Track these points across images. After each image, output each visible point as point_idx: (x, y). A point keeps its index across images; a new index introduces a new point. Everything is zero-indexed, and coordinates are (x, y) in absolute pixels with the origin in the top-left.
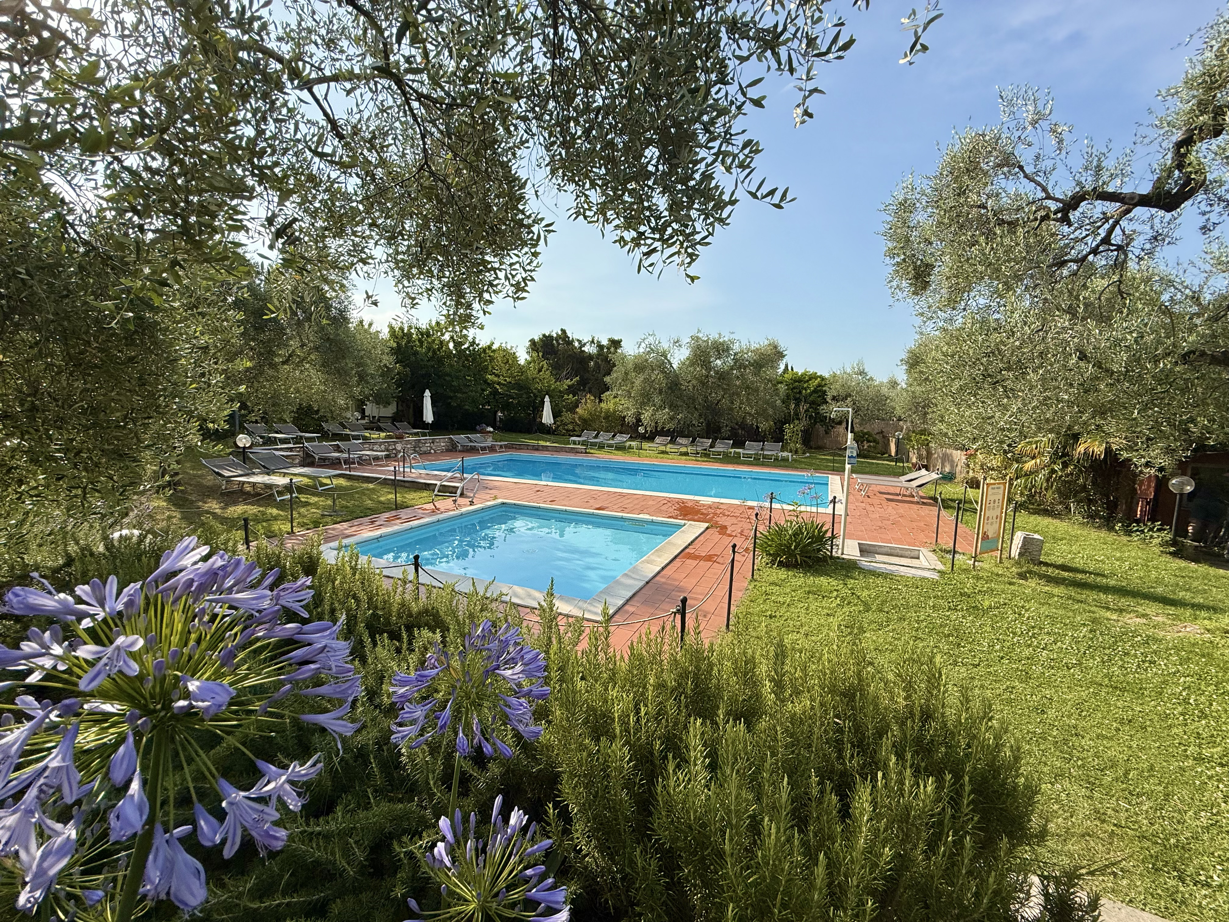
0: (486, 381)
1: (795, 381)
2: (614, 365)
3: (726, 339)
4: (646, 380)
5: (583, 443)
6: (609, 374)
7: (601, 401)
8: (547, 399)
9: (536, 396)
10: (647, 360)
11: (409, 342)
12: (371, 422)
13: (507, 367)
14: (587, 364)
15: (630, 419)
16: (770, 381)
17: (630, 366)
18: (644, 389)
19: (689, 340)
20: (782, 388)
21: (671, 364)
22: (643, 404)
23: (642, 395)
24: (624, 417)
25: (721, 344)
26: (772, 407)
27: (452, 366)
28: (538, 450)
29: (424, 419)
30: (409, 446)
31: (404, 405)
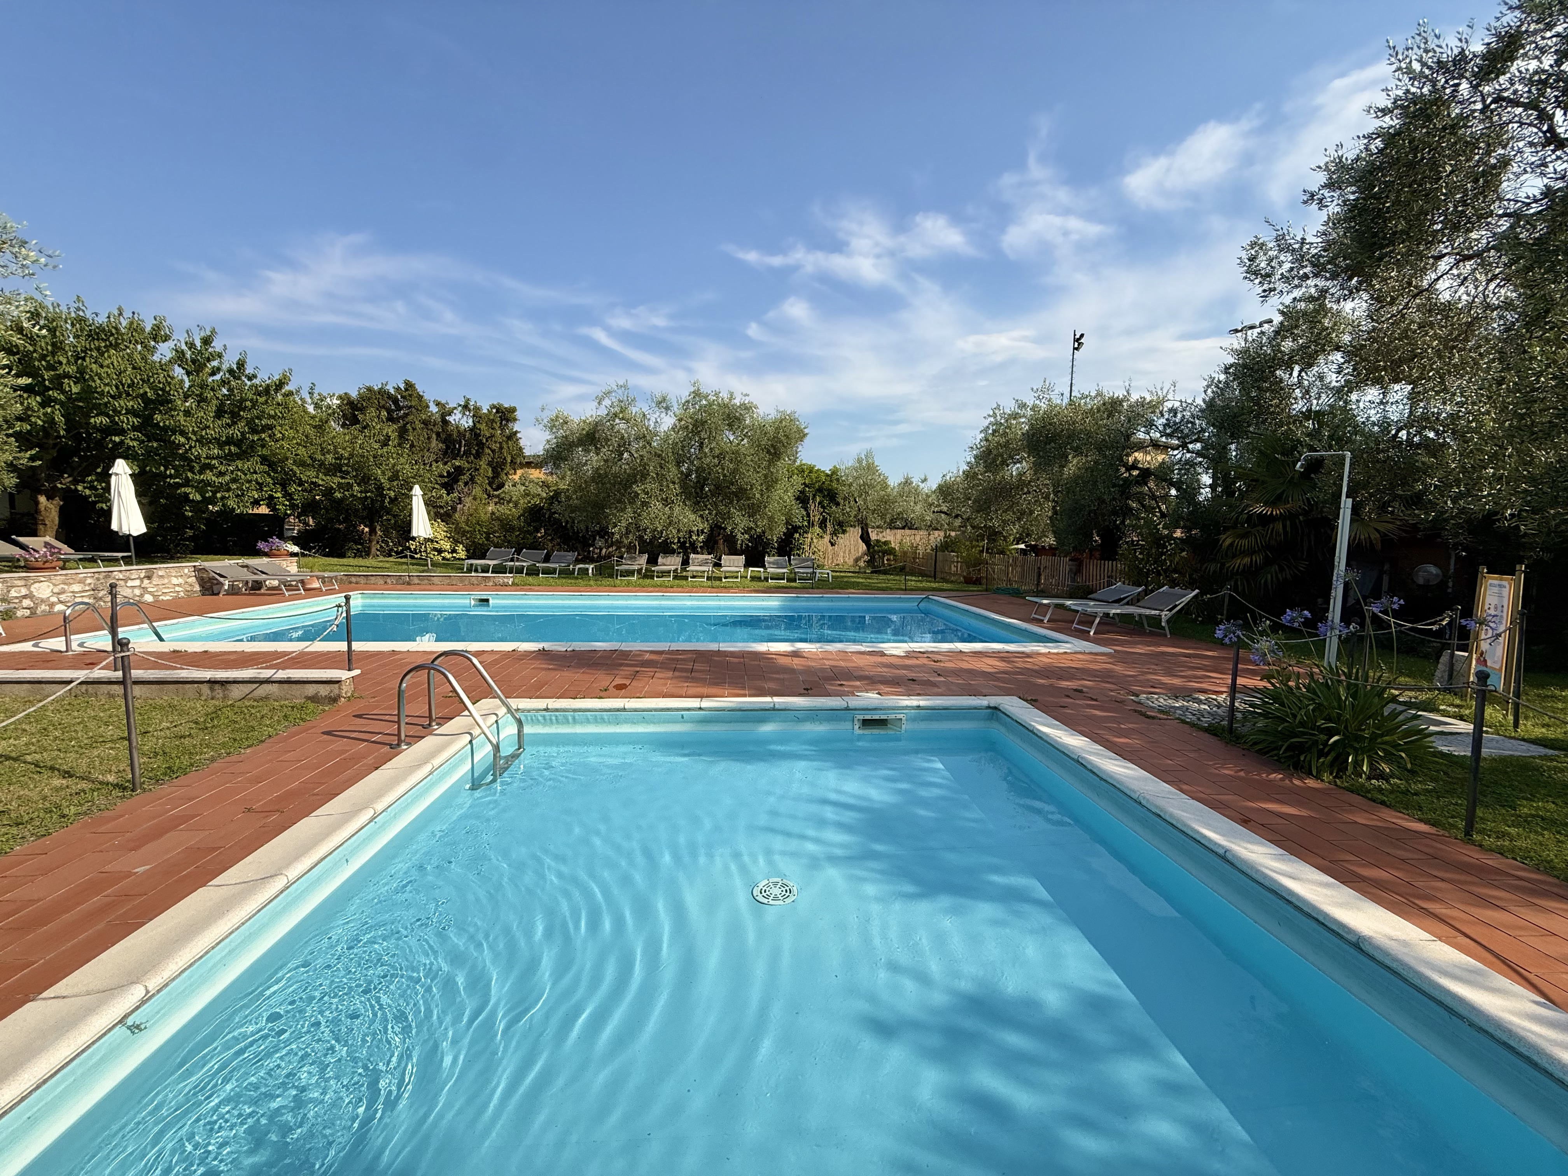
8: (416, 492)
14: (457, 443)
28: (409, 584)
29: (114, 526)
30: (76, 587)
31: (42, 499)
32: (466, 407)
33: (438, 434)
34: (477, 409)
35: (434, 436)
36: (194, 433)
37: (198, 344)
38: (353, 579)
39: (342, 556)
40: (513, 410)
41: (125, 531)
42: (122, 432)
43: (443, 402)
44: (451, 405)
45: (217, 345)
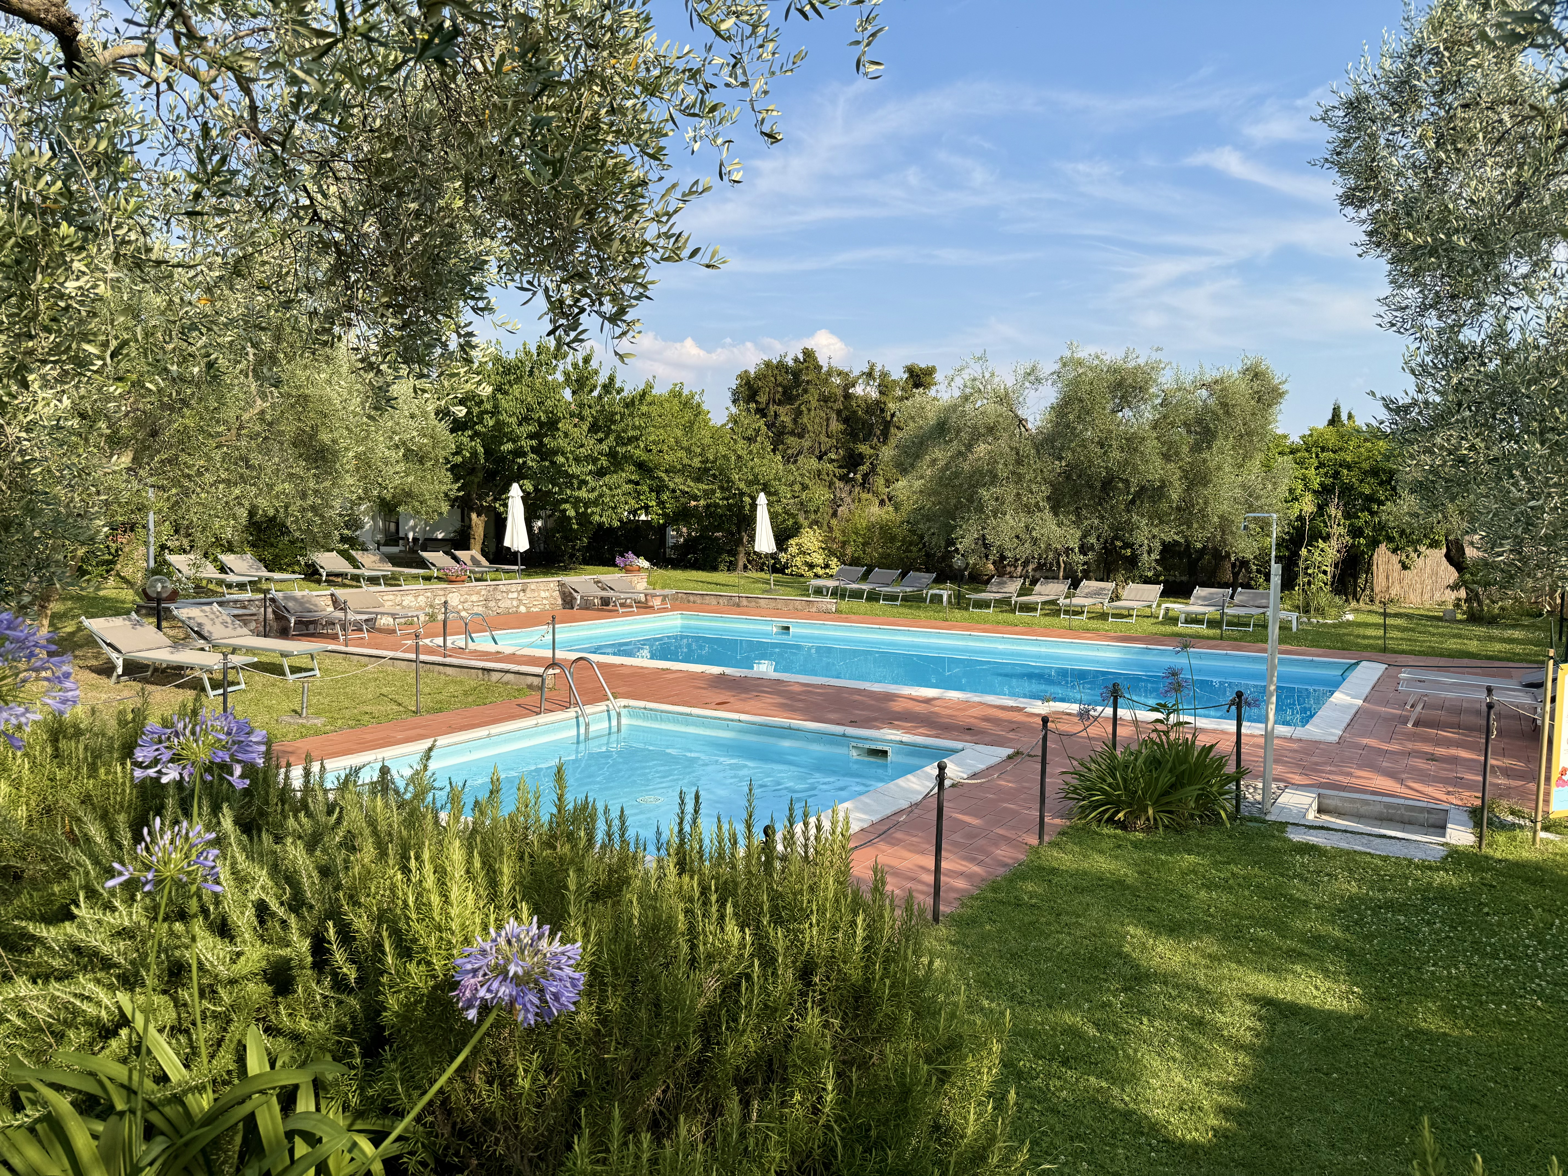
8: (762, 500)
9: (740, 494)
12: (410, 550)
14: (860, 422)
15: (933, 541)
19: (1056, 367)
21: (1021, 420)
25: (1133, 373)
27: (567, 435)
28: (738, 606)
29: (507, 543)
30: (474, 598)
31: (474, 516)
32: (870, 375)
33: (839, 412)
34: (884, 375)
35: (834, 416)
36: (572, 452)
37: (581, 364)
38: (691, 598)
39: (714, 569)
40: (930, 372)
41: (515, 548)
42: (524, 454)
43: (846, 370)
44: (856, 373)
45: (594, 364)
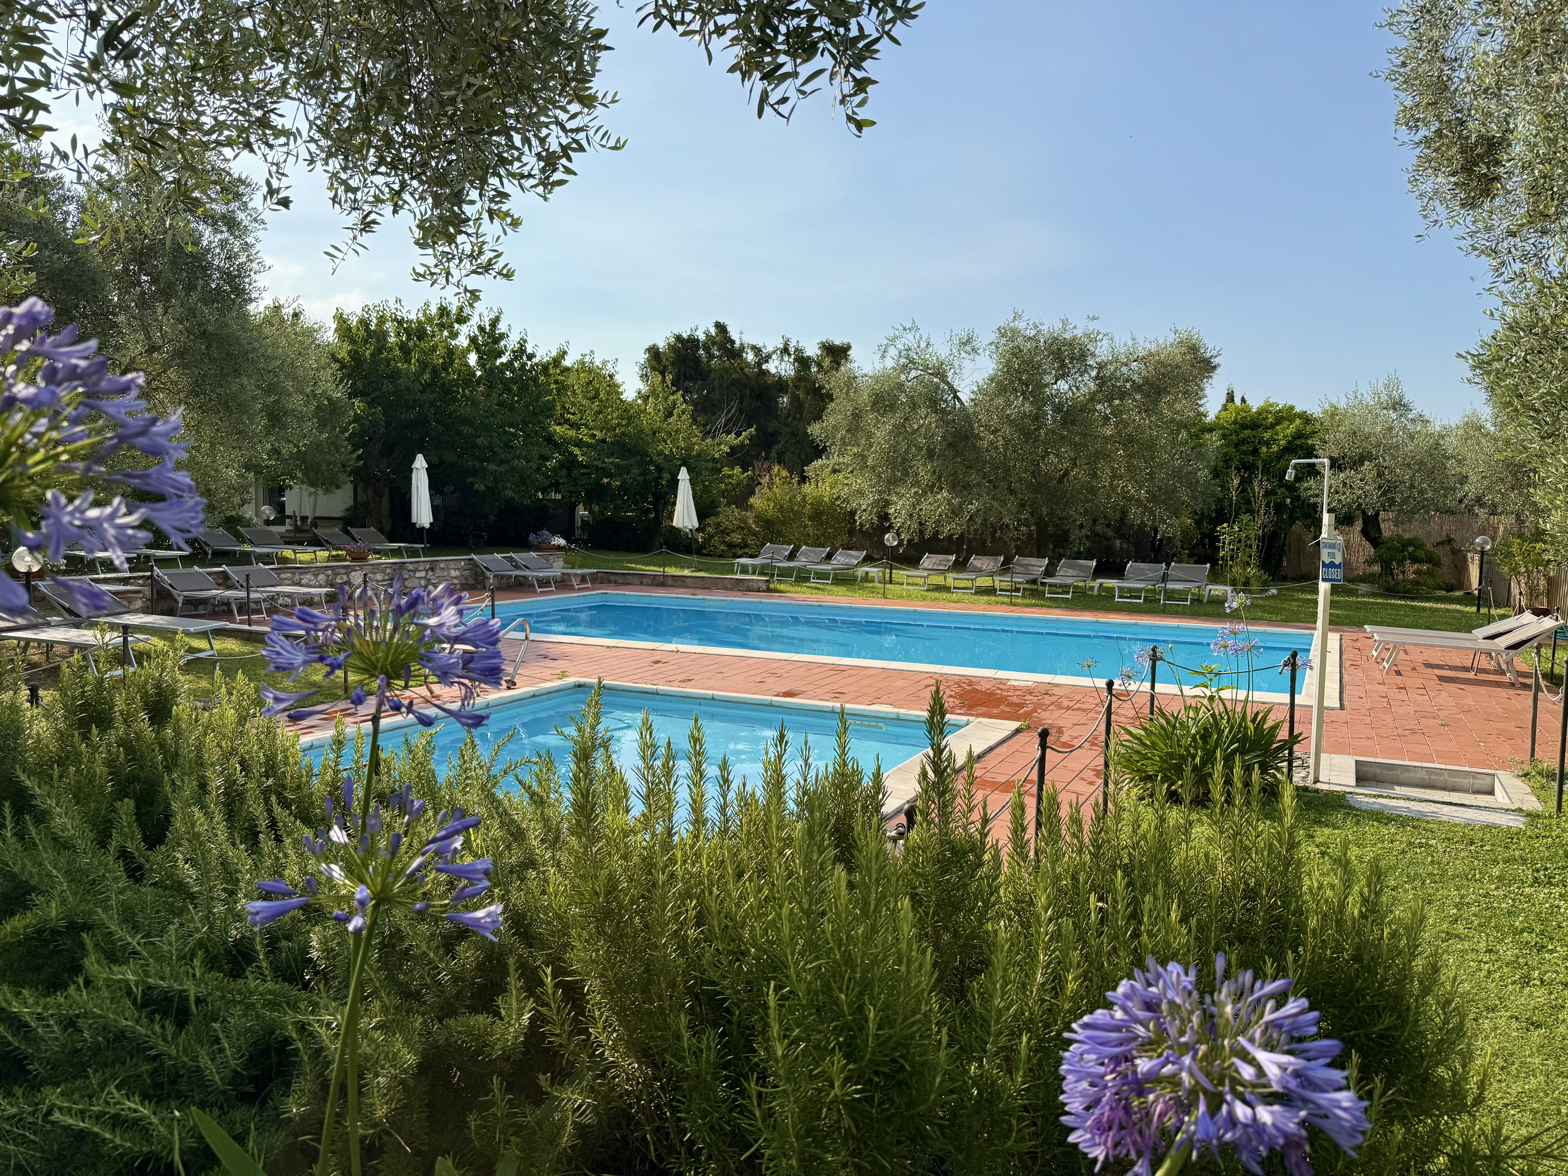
0: (549, 439)
1: (1244, 426)
2: (830, 397)
3: (1079, 332)
4: (899, 430)
5: (762, 570)
6: (818, 417)
7: (803, 479)
8: (683, 475)
9: (660, 469)
10: (900, 386)
11: (379, 351)
12: (298, 530)
13: (595, 406)
14: (773, 399)
15: (865, 518)
16: (1182, 425)
17: (865, 397)
18: (894, 448)
19: (993, 337)
20: (1214, 440)
21: (955, 392)
22: (893, 482)
23: (892, 463)
24: (853, 513)
25: (1070, 344)
26: (1190, 485)
27: (475, 403)
28: (663, 585)
29: (414, 520)
30: (379, 577)
32: (785, 350)
34: (799, 351)
36: (480, 422)
37: (487, 327)
40: (846, 347)
41: (419, 521)
43: (759, 345)
44: (770, 349)
45: (502, 327)
